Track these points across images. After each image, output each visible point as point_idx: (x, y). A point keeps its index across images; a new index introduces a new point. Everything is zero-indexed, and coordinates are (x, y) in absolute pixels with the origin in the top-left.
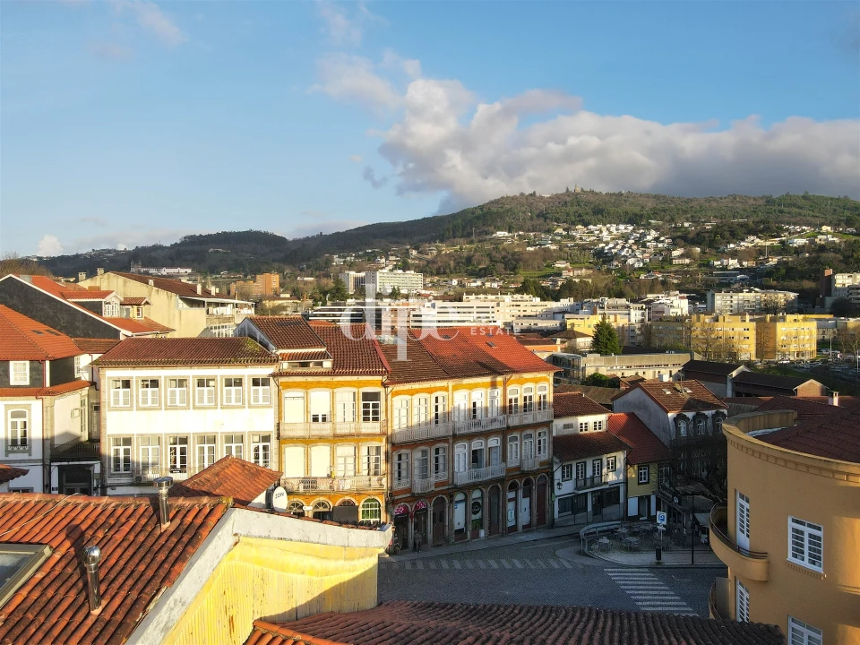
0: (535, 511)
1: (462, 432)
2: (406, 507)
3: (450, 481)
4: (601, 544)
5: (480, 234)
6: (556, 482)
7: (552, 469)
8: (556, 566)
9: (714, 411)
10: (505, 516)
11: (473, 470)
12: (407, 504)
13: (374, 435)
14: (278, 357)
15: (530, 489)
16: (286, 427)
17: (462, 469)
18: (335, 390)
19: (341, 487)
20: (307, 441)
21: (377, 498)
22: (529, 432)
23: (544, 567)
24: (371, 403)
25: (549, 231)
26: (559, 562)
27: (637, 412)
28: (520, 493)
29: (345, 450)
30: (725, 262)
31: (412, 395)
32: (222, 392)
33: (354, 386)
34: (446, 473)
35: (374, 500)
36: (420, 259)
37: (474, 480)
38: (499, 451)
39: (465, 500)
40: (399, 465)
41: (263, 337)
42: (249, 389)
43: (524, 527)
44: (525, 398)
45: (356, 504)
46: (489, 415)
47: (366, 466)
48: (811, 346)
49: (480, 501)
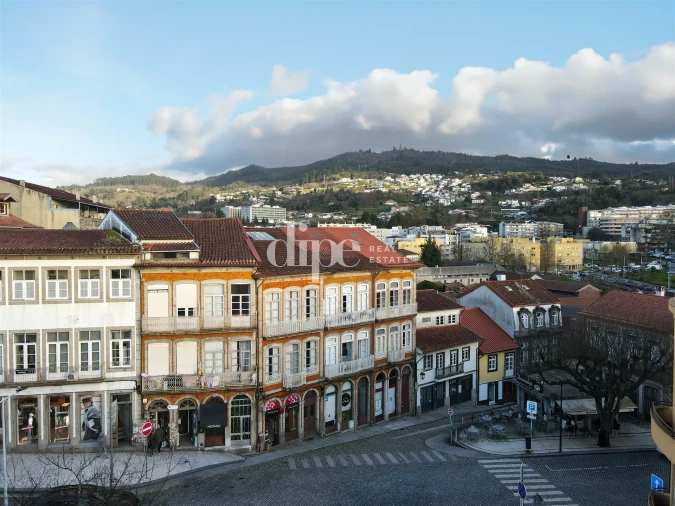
0: (400, 400)
1: (332, 326)
2: (277, 403)
3: (321, 374)
4: (470, 434)
5: (330, 180)
6: (419, 373)
7: (415, 359)
8: (431, 459)
9: (549, 306)
10: (373, 406)
11: (343, 363)
12: (278, 400)
13: (245, 329)
14: (139, 248)
15: (396, 379)
16: (150, 322)
17: (333, 362)
18: (203, 283)
19: (208, 384)
20: (172, 337)
21: (247, 394)
22: (394, 325)
23: (419, 461)
24: (241, 296)
25: (380, 179)
26: (432, 455)
27: (483, 308)
28: (387, 383)
29: (214, 345)
30: (509, 202)
31: (283, 288)
32: (76, 284)
33: (223, 278)
34: (318, 366)
35: (245, 396)
36: (284, 198)
37: (344, 373)
38: (368, 344)
39: (336, 393)
40: (270, 359)
41: (126, 228)
42: (107, 280)
43: (390, 415)
44: (392, 292)
45: (225, 401)
46: (359, 309)
47: (235, 362)
48: (579, 261)
49: (349, 393)
